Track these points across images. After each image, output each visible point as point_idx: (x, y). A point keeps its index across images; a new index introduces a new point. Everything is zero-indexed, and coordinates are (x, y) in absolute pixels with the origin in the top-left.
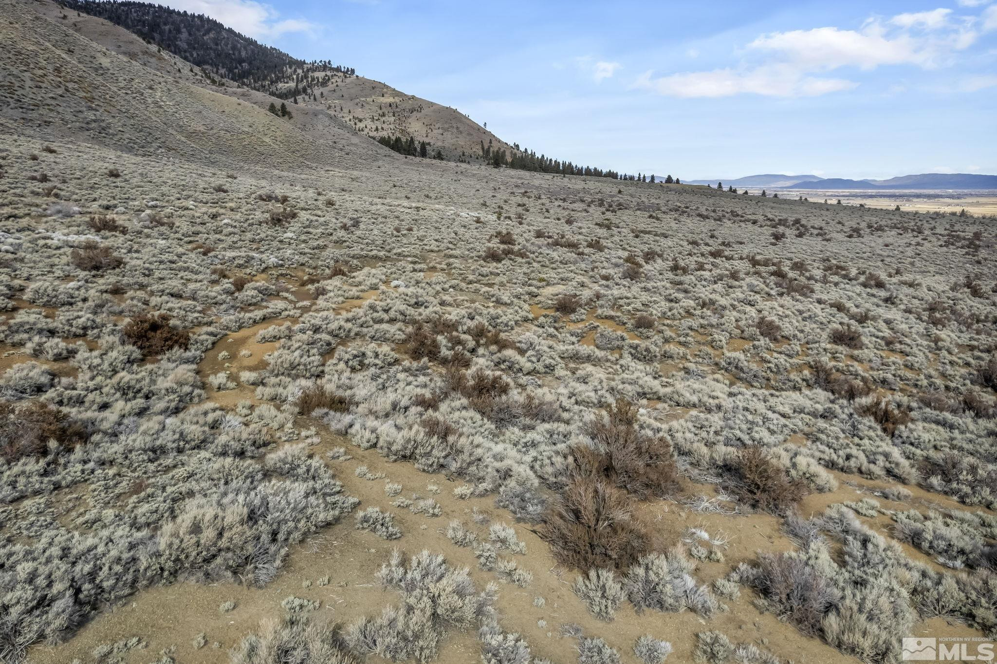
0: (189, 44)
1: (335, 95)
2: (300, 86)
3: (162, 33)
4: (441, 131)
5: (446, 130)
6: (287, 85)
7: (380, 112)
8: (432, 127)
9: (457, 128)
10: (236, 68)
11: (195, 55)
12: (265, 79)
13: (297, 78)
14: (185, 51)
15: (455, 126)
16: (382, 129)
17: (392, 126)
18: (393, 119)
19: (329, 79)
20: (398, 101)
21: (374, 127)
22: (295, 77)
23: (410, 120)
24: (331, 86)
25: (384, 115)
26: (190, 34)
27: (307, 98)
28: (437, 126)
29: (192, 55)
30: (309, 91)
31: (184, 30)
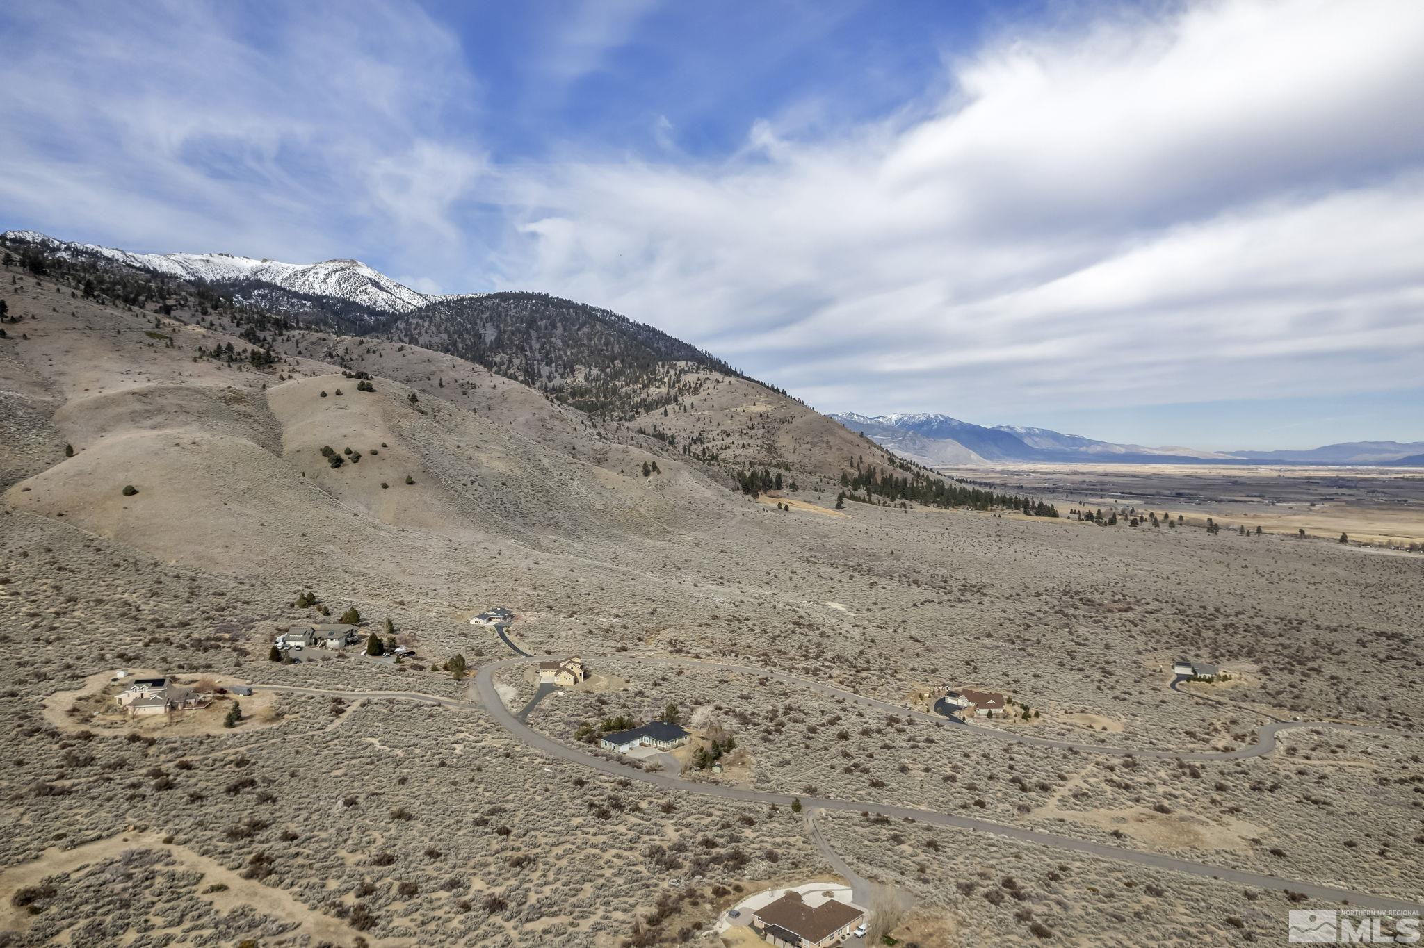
0: (564, 342)
1: (706, 404)
2: (672, 392)
3: (538, 329)
4: (809, 446)
5: (815, 445)
6: (658, 390)
7: (750, 424)
8: (801, 441)
9: (828, 442)
10: (609, 367)
11: (569, 353)
12: (636, 382)
13: (669, 383)
14: (559, 350)
15: (825, 439)
16: (749, 445)
17: (759, 442)
18: (762, 431)
19: (701, 385)
20: (769, 409)
21: (741, 443)
22: (666, 379)
23: (779, 433)
24: (702, 394)
25: (753, 428)
26: (565, 330)
27: (677, 408)
28: (806, 441)
29: (566, 354)
30: (680, 399)
31: (559, 325)
